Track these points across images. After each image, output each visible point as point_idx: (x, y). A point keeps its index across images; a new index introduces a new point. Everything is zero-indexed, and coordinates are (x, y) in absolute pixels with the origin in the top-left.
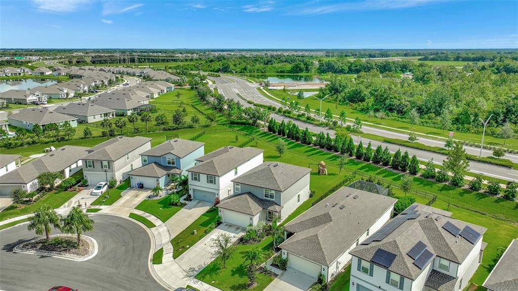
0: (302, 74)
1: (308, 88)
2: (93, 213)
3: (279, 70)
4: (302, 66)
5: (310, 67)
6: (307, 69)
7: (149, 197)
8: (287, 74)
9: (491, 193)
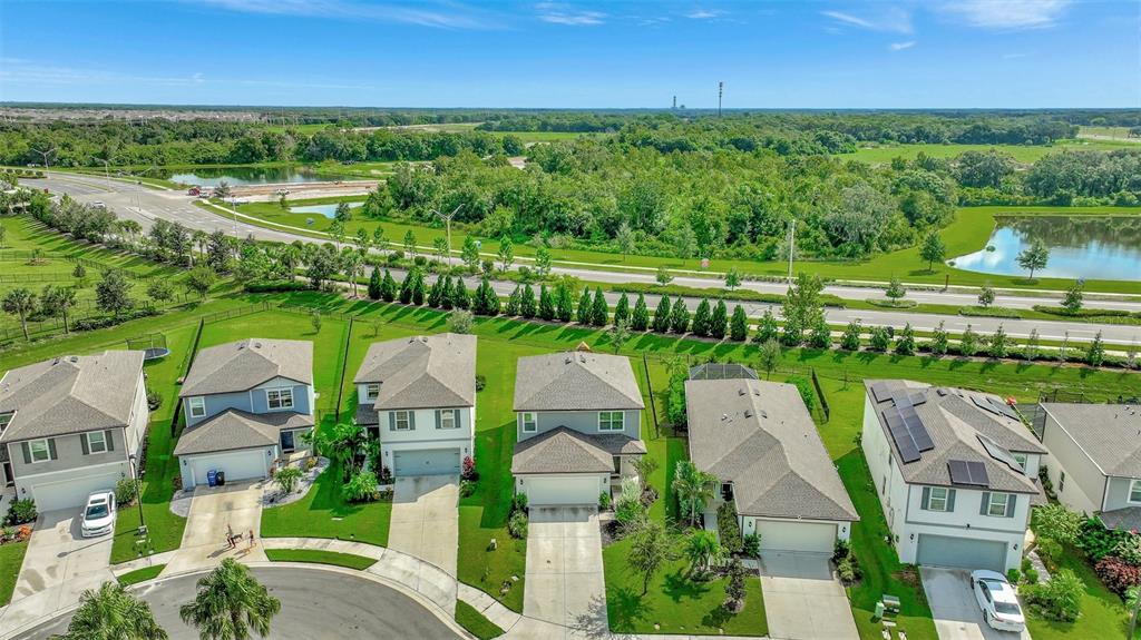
0: (260, 165)
1: (319, 196)
2: (152, 582)
3: (200, 156)
4: (259, 146)
5: (277, 147)
6: (271, 153)
7: (272, 501)
8: (224, 166)
9: (878, 350)
